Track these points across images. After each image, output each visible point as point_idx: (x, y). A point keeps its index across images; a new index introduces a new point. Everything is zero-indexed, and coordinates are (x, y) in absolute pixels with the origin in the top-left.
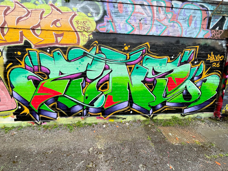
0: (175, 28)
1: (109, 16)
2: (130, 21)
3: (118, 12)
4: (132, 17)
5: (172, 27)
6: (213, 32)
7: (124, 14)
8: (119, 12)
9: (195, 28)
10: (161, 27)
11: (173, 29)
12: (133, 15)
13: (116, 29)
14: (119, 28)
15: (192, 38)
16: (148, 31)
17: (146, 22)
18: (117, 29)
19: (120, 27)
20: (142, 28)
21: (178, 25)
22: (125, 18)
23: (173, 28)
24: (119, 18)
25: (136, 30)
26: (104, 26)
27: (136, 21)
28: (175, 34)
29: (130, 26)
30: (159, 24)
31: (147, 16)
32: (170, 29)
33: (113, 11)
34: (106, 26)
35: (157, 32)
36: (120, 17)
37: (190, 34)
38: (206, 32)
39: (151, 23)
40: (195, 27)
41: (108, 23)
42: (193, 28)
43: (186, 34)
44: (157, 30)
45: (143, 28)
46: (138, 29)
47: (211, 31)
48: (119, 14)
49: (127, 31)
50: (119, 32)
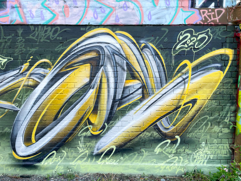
0: (129, 10)
2: (49, 4)
5: (122, 9)
6: (204, 13)
9: (168, 8)
10: (103, 11)
11: (124, 12)
13: (25, 17)
14: (31, 17)
15: (163, 25)
16: (80, 18)
17: (76, 4)
18: (28, 18)
19: (32, 15)
20: (68, 14)
21: (133, 5)
23: (125, 10)
25: (60, 18)
26: (6, 14)
27: (58, 4)
28: (130, 21)
29: (48, 12)
30: (99, 5)
32: (120, 13)
34: (10, 14)
35: (96, 18)
37: (158, 18)
38: (189, 13)
39: (84, 5)
40: (167, 6)
41: (13, 10)
42: (164, 8)
43: (150, 20)
44: (96, 15)
45: (70, 13)
46: (62, 16)
47: (200, 12)
49: (43, 19)
50: (31, 21)
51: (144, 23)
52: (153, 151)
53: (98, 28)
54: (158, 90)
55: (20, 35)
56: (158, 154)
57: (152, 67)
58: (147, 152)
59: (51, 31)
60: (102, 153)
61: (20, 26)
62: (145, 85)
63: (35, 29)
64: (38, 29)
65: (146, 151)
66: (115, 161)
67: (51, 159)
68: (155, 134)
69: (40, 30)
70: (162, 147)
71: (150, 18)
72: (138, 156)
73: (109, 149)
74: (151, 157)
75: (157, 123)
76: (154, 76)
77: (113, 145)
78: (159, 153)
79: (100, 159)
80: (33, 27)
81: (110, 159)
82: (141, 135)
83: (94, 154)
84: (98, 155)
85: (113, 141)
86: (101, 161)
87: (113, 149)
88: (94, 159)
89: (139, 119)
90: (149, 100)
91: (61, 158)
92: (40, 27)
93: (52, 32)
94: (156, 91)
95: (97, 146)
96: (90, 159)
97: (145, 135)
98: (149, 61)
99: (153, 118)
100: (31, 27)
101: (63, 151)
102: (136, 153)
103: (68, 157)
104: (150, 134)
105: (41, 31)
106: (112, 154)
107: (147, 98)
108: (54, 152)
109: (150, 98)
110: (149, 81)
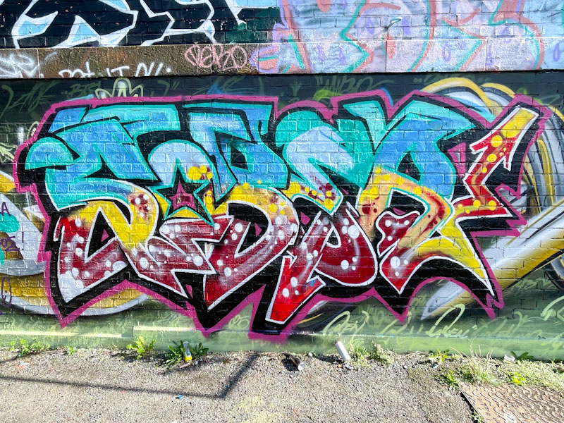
1: (287, 25)
2: (354, 34)
3: (314, 10)
4: (361, 22)
5: (501, 40)
7: (334, 12)
8: (319, 10)
10: (462, 43)
11: (505, 45)
12: (363, 14)
13: (309, 60)
14: (320, 58)
16: (415, 58)
17: (408, 33)
18: (313, 62)
19: (321, 55)
20: (393, 51)
21: (523, 31)
22: (338, 25)
23: (506, 42)
24: (318, 26)
25: (376, 59)
26: (272, 53)
27: (372, 32)
28: (514, 63)
29: (353, 48)
30: (453, 34)
31: (409, 12)
33: (300, 9)
34: (280, 53)
35: (447, 59)
36: (323, 25)
39: (424, 34)
41: (284, 46)
43: (556, 60)
44: (447, 54)
46: (379, 56)
48: (318, 15)
49: (343, 63)
50: (318, 68)
51: (544, 67)
52: (539, 315)
53: (449, 77)
54: (559, 199)
55: (295, 94)
56: (548, 321)
57: (552, 153)
58: (526, 316)
59: (355, 85)
60: (438, 317)
61: (296, 78)
62: (533, 189)
63: (325, 82)
64: (330, 82)
65: (524, 315)
66: (461, 331)
67: (339, 326)
68: (546, 282)
69: (334, 83)
70: (556, 307)
71: (556, 56)
72: (507, 323)
73: (451, 309)
74: (533, 325)
75: (551, 262)
76: (554, 171)
77: (461, 302)
78: (550, 318)
79: (434, 328)
80: (321, 78)
81: (451, 329)
82: (517, 285)
83: (422, 318)
84: (430, 321)
85: (461, 295)
86: (435, 331)
87: (459, 310)
88: (421, 328)
89: (515, 255)
90: (539, 217)
91: (359, 324)
92: (335, 77)
93: (358, 86)
94: (554, 200)
95: (428, 304)
96: (413, 327)
97: (525, 284)
98: (546, 142)
99: (544, 254)
100: (317, 77)
101: (364, 312)
102: (504, 317)
103: (371, 322)
104: (535, 284)
105: (336, 85)
106: (457, 318)
107: (536, 214)
108: (347, 313)
109: (542, 213)
110: (543, 182)
